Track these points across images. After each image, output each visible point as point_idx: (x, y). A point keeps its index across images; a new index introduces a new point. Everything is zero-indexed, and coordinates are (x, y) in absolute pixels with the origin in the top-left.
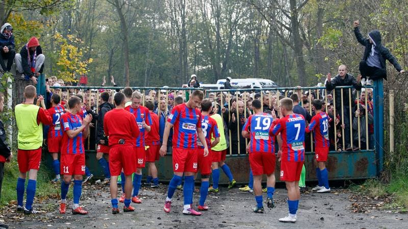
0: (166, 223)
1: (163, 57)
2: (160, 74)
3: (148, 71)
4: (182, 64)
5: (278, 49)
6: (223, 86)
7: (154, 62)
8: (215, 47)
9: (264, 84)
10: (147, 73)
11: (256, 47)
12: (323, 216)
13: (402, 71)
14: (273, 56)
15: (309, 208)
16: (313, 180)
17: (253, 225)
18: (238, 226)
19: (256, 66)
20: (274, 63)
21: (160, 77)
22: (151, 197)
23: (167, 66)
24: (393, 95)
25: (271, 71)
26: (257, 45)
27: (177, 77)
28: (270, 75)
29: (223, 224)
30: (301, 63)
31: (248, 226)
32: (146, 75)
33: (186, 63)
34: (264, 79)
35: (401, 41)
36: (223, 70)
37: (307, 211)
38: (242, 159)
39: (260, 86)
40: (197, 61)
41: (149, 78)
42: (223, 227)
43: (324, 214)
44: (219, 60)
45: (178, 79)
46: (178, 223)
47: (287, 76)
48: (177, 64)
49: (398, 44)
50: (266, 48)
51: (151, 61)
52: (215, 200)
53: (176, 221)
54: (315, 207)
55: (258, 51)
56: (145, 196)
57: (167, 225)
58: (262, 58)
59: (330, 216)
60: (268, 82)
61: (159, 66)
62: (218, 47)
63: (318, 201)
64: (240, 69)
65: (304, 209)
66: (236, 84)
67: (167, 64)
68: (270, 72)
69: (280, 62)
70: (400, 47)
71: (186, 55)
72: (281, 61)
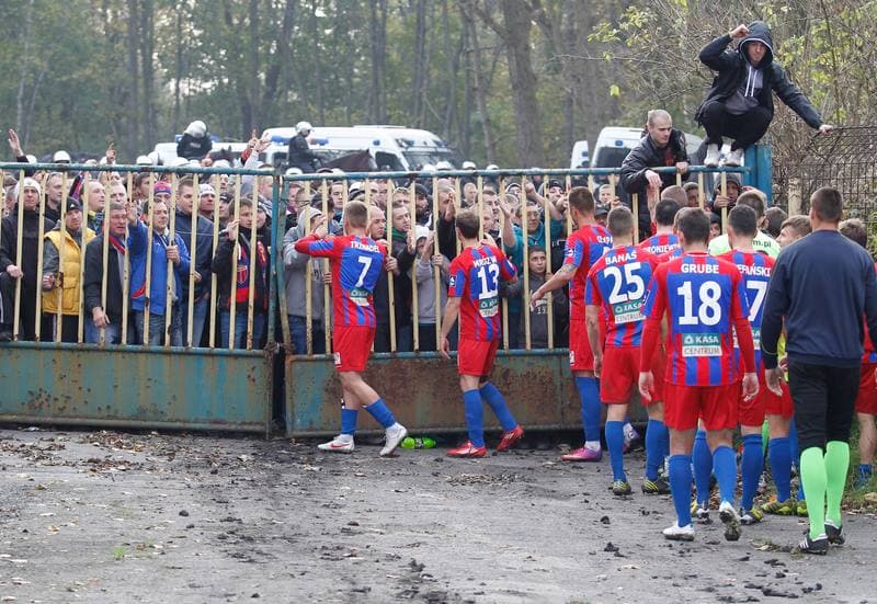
0: (206, 524)
1: (77, 49)
2: (65, 103)
3: (27, 96)
4: (136, 71)
5: (448, 28)
6: (285, 149)
7: (45, 64)
8: (241, 20)
9: (410, 144)
10: (23, 101)
11: (374, 20)
12: (606, 513)
13: (823, 127)
14: (431, 51)
15: (569, 496)
16: (573, 426)
17: (430, 531)
18: (390, 532)
19: (376, 81)
20: (435, 73)
21: (64, 115)
22: (140, 467)
23: (89, 79)
24: (798, 193)
25: (425, 99)
26: (379, 13)
27: (119, 116)
28: (420, 109)
29: (352, 527)
30: (524, 81)
31: (415, 534)
32: (20, 106)
33: (149, 71)
34: (409, 127)
35: (827, 34)
36: (269, 95)
37: (565, 503)
38: (379, 367)
39: (397, 152)
40: (184, 65)
41: (29, 118)
42: (354, 534)
43: (610, 509)
44: (256, 60)
45: (124, 120)
46: (235, 524)
47: (477, 116)
48: (122, 72)
49: (817, 43)
50: (406, 24)
51: (37, 61)
52: (313, 475)
53: (230, 520)
54: (585, 494)
55: (384, 34)
56: (120, 463)
57: (209, 529)
58: (395, 56)
59: (625, 515)
60: (423, 138)
61: (64, 78)
62: (255, 22)
63: (589, 479)
64: (323, 90)
65: (556, 498)
66: (323, 143)
67: (88, 72)
68: (421, 103)
69: (451, 71)
70: (824, 50)
71: (149, 46)
72: (456, 68)
